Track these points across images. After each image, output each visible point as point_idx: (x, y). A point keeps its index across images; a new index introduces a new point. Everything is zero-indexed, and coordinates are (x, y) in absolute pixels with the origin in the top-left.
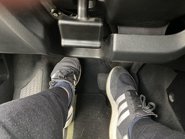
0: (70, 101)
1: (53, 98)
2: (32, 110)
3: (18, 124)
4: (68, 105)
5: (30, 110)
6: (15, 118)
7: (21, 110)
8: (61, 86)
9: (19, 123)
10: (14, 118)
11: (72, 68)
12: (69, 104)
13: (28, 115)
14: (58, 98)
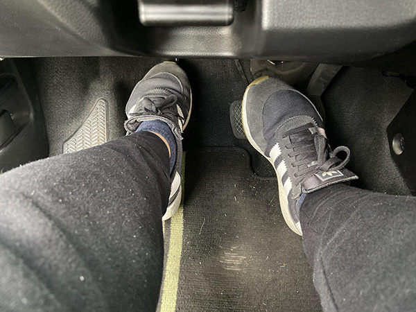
0: (172, 162)
1: (135, 154)
2: (93, 174)
3: (66, 199)
4: (169, 169)
5: (89, 176)
6: (58, 188)
7: (68, 173)
8: (150, 129)
9: (68, 199)
10: (56, 189)
11: (171, 90)
12: (171, 168)
13: (87, 185)
14: (147, 154)
